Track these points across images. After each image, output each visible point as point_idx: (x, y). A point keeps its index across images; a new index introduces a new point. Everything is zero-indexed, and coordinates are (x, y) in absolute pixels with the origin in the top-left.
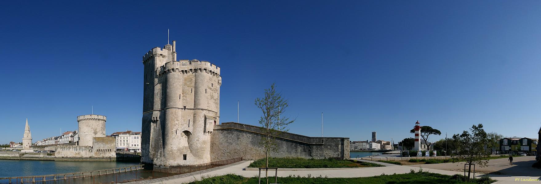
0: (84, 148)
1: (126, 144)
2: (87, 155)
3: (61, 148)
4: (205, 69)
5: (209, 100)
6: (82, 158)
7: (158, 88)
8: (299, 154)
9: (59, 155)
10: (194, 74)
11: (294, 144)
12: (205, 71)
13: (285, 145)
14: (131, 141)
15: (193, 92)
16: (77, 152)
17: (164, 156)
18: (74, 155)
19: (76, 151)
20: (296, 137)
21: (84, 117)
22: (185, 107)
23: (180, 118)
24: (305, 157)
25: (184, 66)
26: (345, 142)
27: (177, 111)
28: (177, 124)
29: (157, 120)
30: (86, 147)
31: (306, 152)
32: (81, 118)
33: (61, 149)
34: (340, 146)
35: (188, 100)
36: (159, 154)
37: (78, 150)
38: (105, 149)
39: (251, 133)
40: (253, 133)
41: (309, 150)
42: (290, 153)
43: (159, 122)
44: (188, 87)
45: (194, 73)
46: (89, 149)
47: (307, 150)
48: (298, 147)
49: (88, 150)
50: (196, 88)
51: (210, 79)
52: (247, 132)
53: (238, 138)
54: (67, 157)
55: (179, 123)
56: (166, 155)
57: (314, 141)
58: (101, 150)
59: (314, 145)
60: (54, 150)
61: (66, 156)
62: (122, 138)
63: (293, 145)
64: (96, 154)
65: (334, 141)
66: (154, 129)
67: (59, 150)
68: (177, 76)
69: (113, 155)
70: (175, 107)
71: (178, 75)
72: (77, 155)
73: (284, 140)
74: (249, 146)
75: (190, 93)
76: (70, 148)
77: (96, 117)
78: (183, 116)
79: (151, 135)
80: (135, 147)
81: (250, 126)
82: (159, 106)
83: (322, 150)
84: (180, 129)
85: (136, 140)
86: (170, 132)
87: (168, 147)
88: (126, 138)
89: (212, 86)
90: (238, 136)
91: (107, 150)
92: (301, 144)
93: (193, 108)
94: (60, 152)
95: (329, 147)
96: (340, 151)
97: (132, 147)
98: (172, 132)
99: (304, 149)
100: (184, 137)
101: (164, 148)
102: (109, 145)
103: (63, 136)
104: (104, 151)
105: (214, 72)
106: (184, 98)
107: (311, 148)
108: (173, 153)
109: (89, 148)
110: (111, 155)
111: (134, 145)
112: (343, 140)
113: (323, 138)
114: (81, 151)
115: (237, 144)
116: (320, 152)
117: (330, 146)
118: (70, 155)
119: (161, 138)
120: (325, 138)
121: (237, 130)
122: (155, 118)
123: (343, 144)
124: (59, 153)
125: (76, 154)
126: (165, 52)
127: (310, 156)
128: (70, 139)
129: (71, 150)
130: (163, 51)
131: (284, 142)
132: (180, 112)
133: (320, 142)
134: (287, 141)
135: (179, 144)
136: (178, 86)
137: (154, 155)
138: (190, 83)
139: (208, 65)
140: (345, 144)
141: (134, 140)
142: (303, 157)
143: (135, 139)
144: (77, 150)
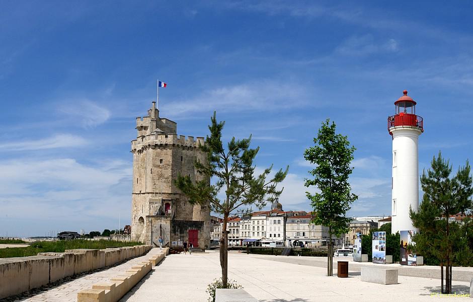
1: (261, 233)
5: (155, 181)
14: (269, 228)
15: (145, 174)
22: (140, 191)
23: (137, 204)
28: (135, 210)
44: (142, 169)
50: (146, 169)
51: (158, 155)
55: (137, 209)
62: (256, 221)
78: (139, 202)
80: (274, 238)
84: (137, 215)
85: (277, 226)
88: (261, 221)
89: (161, 162)
93: (145, 192)
97: (271, 238)
105: (161, 145)
106: (141, 181)
111: (273, 236)
132: (137, 198)
135: (137, 230)
136: (136, 169)
138: (143, 164)
141: (273, 226)
143: (275, 225)
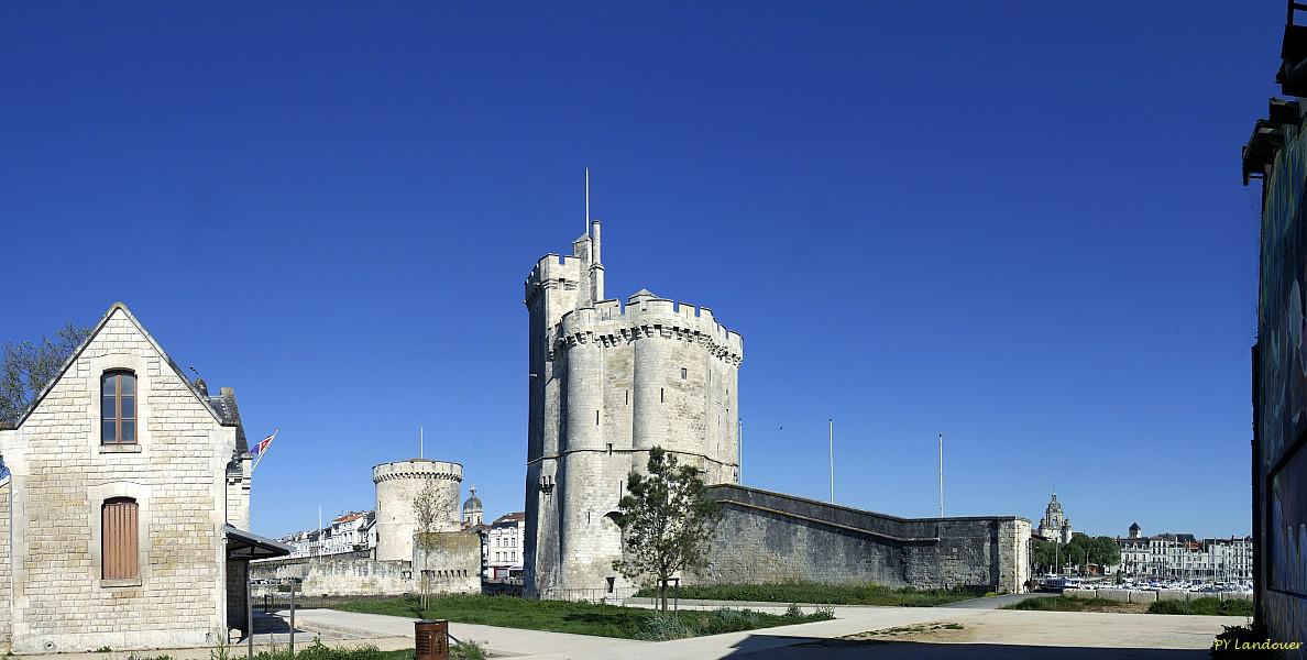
0: (387, 567)
2: (398, 589)
3: (320, 567)
4: (658, 327)
5: (671, 421)
6: (380, 597)
7: (553, 389)
8: (875, 574)
9: (314, 591)
10: (632, 343)
11: (863, 543)
12: (658, 331)
13: (841, 547)
15: (631, 401)
16: (367, 580)
17: (561, 582)
18: (359, 590)
19: (363, 577)
20: (867, 521)
21: (392, 470)
22: (610, 445)
23: (598, 479)
24: (889, 582)
25: (606, 322)
26: (1001, 531)
27: (589, 459)
28: (589, 495)
29: (552, 486)
30: (393, 563)
31: (893, 566)
32: (384, 470)
33: (321, 572)
34: (987, 545)
35: (618, 424)
36: (552, 579)
37: (370, 573)
38: (449, 568)
39: (765, 513)
40: (770, 515)
41: (902, 562)
42: (852, 568)
43: (554, 489)
44: (617, 386)
45: (631, 340)
46: (403, 570)
47: (897, 562)
48: (874, 550)
49: (399, 574)
50: (636, 387)
51: (677, 355)
52: (757, 512)
53: (739, 530)
54: (338, 597)
55: (595, 492)
56: (566, 580)
57: (913, 531)
58: (437, 573)
59: (911, 544)
60: (300, 577)
61: (334, 591)
63: (862, 547)
64: (423, 584)
65: (970, 529)
66: (546, 509)
67: (313, 573)
68: (589, 356)
69: (473, 585)
70: (585, 447)
71: (592, 352)
72: (366, 590)
73: (839, 533)
74: (762, 550)
75: (622, 403)
76: (345, 567)
77: (427, 467)
78: (606, 473)
79: (540, 525)
81: (761, 492)
82: (556, 444)
83: (934, 560)
84: (598, 508)
86: (574, 517)
87: (570, 558)
89: (684, 376)
90: (738, 522)
91: (455, 573)
92: (879, 541)
93: (630, 447)
94: (318, 579)
95: (955, 550)
96: (988, 563)
98: (578, 516)
99: (888, 558)
100: (611, 529)
101: (562, 559)
102: (460, 558)
103: (336, 527)
104: (448, 575)
105: (687, 331)
106: (609, 419)
107: (905, 554)
108: (580, 574)
109: (402, 566)
110: (468, 588)
112: (994, 523)
113: (936, 520)
114: (378, 577)
115: (738, 546)
116: (930, 568)
117: (959, 547)
118: (346, 590)
119: (557, 533)
120: (944, 520)
121: (735, 506)
122: (547, 479)
123: (995, 540)
124: (314, 582)
125: (365, 585)
126: (572, 269)
127: (905, 579)
128: (356, 539)
129: (350, 572)
130: (567, 266)
131: (839, 538)
132: (598, 463)
133: (928, 534)
134: (846, 532)
135: (597, 548)
136: (591, 387)
137: (543, 579)
138: (622, 374)
139: (664, 312)
140: (1002, 540)
142: (886, 583)
144: (366, 573)
